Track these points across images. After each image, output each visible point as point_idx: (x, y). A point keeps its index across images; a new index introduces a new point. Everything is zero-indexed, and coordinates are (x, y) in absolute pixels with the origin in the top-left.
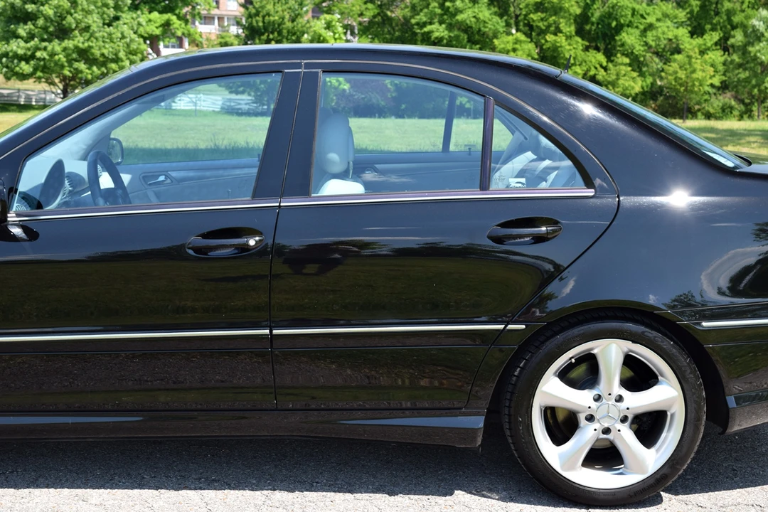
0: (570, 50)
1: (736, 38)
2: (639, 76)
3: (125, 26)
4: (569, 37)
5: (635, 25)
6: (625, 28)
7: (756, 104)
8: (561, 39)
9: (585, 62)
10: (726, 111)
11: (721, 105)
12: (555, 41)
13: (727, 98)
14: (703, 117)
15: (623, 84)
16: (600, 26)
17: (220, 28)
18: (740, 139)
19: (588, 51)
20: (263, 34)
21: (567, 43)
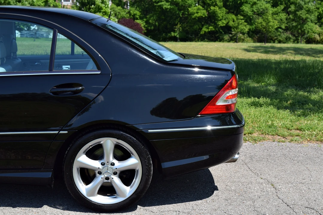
0: (220, 13)
1: (292, 8)
2: (247, 24)
3: (26, 2)
4: (220, 8)
5: (249, 2)
6: (244, 4)
7: (300, 37)
8: (217, 8)
9: (227, 18)
10: (288, 40)
11: (285, 37)
12: (214, 9)
13: (288, 34)
14: (278, 42)
15: (241, 28)
16: (233, 3)
17: (73, 3)
18: (284, 51)
19: (229, 14)
20: (87, 5)
21: (219, 10)
